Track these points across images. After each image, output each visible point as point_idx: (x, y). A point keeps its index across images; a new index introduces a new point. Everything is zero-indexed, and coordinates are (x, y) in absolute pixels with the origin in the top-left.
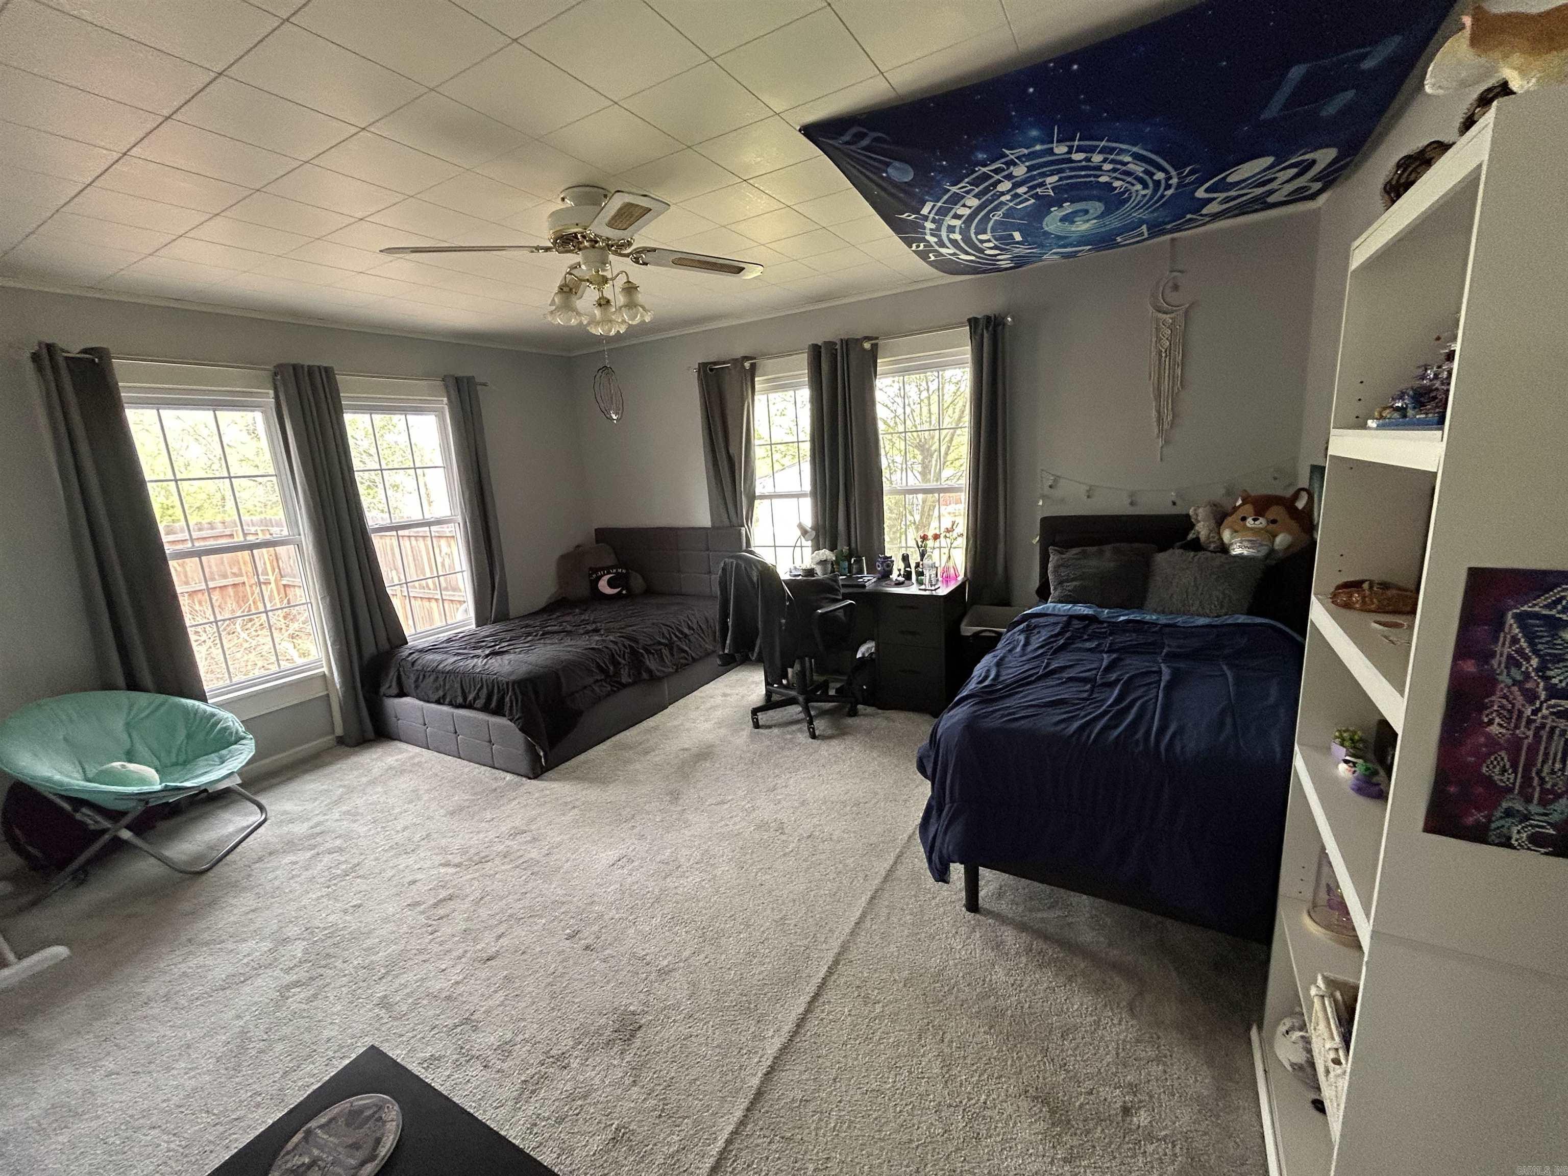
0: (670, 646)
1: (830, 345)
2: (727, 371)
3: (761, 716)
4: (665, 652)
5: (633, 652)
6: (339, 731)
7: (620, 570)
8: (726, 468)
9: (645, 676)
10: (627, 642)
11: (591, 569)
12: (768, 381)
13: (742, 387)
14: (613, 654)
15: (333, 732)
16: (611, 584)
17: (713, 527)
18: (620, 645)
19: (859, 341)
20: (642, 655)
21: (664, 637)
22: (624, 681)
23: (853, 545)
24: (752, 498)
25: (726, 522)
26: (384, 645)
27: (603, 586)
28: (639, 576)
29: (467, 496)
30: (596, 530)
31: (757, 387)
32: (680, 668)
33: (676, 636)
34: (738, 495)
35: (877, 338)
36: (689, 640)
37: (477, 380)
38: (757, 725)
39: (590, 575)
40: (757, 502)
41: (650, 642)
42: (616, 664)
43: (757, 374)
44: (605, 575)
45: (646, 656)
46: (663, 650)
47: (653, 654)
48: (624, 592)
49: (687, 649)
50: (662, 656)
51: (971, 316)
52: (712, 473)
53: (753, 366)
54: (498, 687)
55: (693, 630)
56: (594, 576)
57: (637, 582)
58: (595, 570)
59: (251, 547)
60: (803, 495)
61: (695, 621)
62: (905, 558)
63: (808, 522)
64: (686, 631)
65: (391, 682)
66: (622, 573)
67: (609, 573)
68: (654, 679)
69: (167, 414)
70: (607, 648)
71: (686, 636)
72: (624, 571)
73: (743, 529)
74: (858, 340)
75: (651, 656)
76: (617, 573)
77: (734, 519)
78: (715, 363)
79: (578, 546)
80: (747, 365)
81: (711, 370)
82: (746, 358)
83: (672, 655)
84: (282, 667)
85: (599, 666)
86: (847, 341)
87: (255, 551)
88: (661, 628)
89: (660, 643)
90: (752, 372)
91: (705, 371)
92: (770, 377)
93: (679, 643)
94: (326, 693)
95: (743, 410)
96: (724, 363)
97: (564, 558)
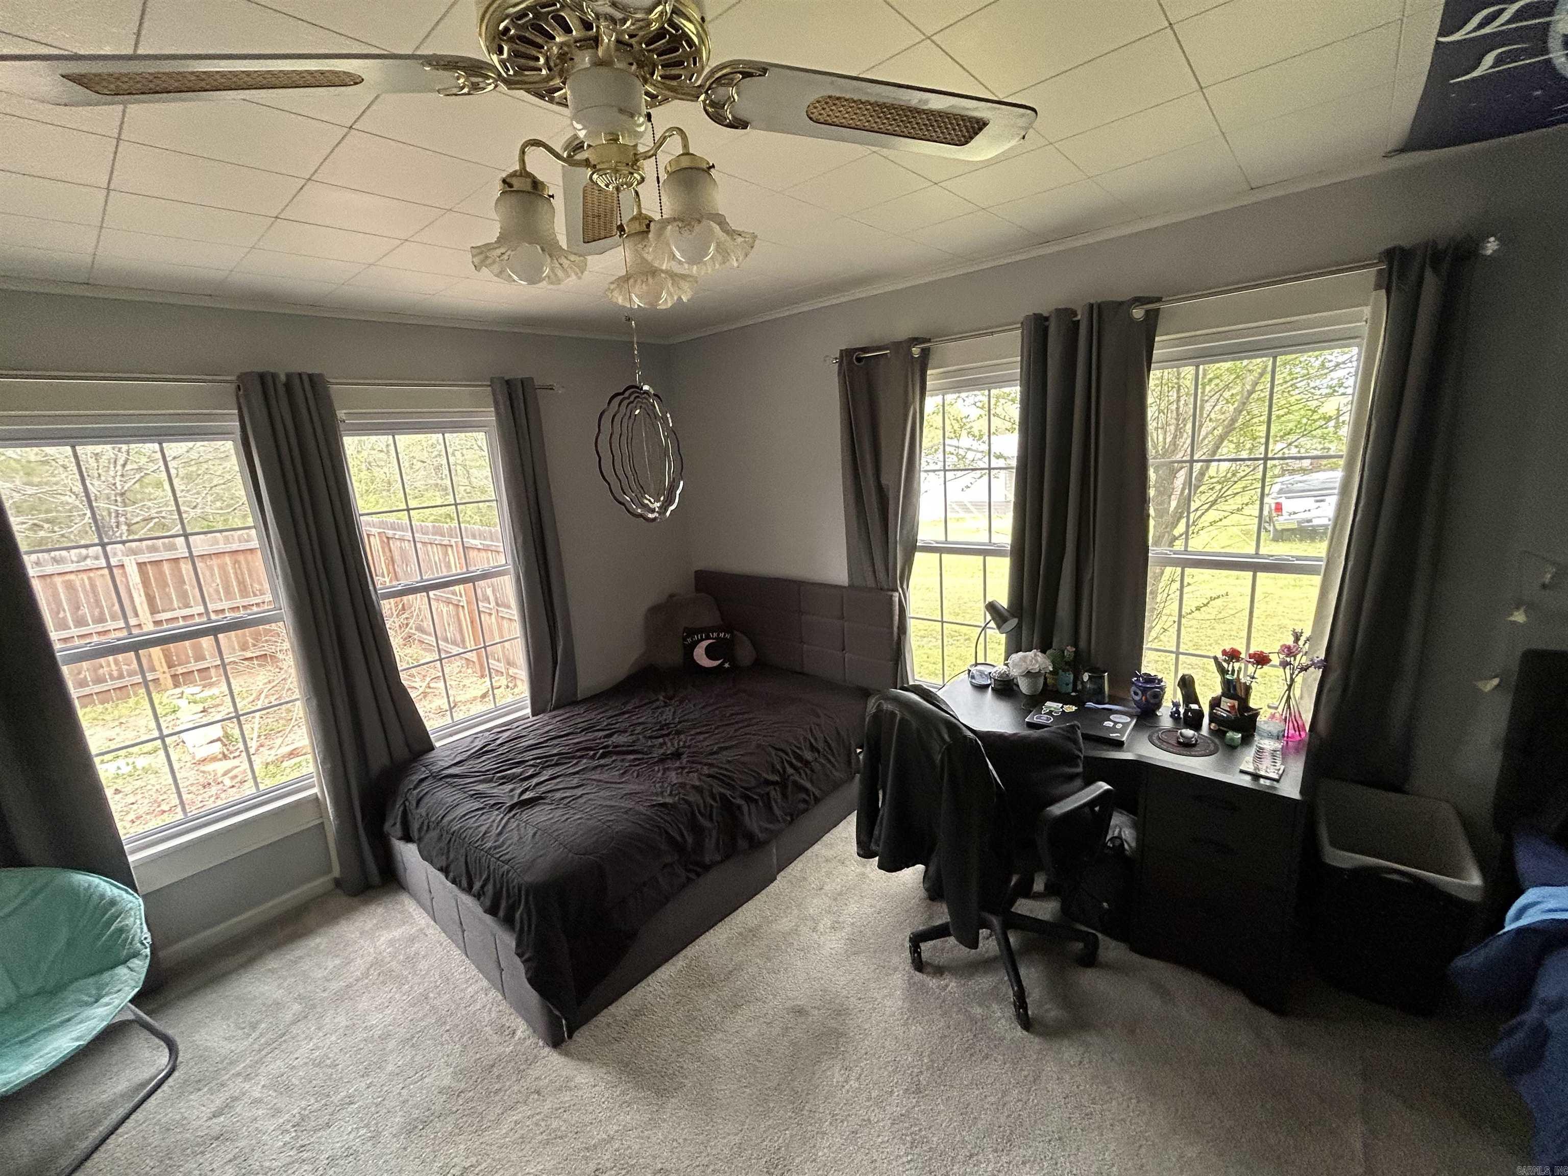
0: (783, 784)
1: (1066, 314)
2: (882, 362)
3: (925, 947)
4: (775, 794)
5: (727, 805)
6: (336, 872)
7: (722, 635)
8: (875, 505)
9: (742, 844)
10: (718, 789)
11: (685, 630)
12: (945, 375)
13: (906, 386)
14: (693, 813)
15: (330, 870)
16: (710, 653)
17: (851, 586)
18: (706, 794)
19: (1121, 307)
20: (739, 807)
21: (774, 770)
22: (707, 860)
23: (1082, 644)
24: (912, 548)
25: (871, 583)
26: (401, 752)
27: (700, 655)
28: (747, 642)
29: (520, 540)
30: (696, 572)
31: (929, 384)
32: (793, 816)
33: (792, 765)
34: (891, 546)
35: (1159, 300)
36: (812, 771)
37: (538, 383)
38: (919, 965)
39: (685, 639)
40: (918, 556)
41: (753, 783)
42: (697, 830)
43: (929, 365)
44: (702, 640)
45: (745, 809)
46: (773, 793)
47: (756, 801)
48: (727, 665)
49: (808, 785)
50: (769, 802)
51: (1390, 245)
52: (853, 511)
53: (925, 353)
54: (508, 890)
55: (819, 752)
56: (689, 640)
57: (745, 653)
58: (690, 632)
59: (214, 631)
60: (997, 552)
61: (820, 735)
62: (1186, 684)
63: (1003, 599)
64: (808, 755)
65: (396, 818)
66: (725, 639)
67: (708, 638)
68: (755, 844)
69: (86, 451)
70: (686, 801)
71: (807, 763)
72: (728, 636)
73: (897, 594)
74: (1121, 304)
75: (753, 806)
76: (718, 638)
77: (881, 575)
78: (864, 350)
79: (671, 596)
80: (916, 351)
81: (859, 360)
82: (915, 341)
83: (784, 796)
84: (262, 787)
85: (671, 840)
86: (1099, 306)
87: (221, 636)
88: (769, 755)
89: (767, 782)
90: (923, 363)
91: (850, 362)
92: (950, 369)
93: (797, 778)
94: (317, 822)
95: (906, 420)
96: (879, 348)
97: (654, 610)
